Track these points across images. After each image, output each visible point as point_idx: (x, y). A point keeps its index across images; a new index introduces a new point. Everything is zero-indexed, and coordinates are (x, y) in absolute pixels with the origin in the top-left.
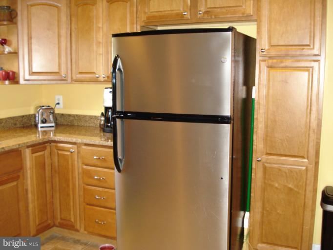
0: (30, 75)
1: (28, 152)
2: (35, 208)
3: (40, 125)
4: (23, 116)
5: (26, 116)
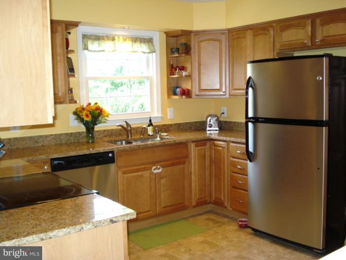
0: (199, 91)
1: (193, 145)
2: (196, 186)
3: (208, 129)
4: (197, 122)
5: (199, 122)
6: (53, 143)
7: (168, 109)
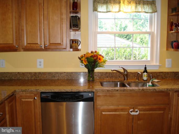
6: (66, 79)
7: (166, 59)
